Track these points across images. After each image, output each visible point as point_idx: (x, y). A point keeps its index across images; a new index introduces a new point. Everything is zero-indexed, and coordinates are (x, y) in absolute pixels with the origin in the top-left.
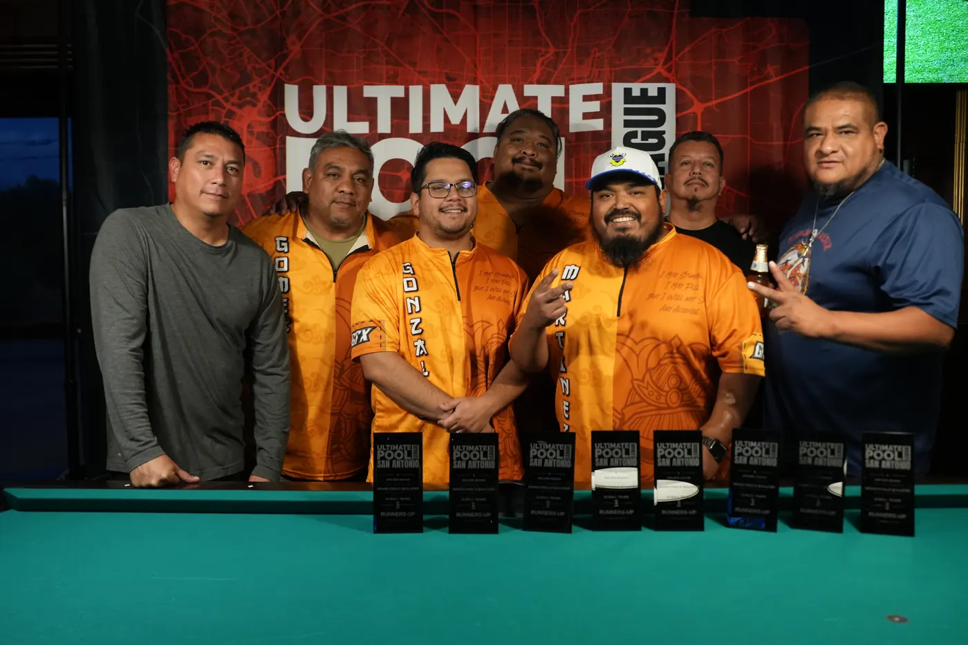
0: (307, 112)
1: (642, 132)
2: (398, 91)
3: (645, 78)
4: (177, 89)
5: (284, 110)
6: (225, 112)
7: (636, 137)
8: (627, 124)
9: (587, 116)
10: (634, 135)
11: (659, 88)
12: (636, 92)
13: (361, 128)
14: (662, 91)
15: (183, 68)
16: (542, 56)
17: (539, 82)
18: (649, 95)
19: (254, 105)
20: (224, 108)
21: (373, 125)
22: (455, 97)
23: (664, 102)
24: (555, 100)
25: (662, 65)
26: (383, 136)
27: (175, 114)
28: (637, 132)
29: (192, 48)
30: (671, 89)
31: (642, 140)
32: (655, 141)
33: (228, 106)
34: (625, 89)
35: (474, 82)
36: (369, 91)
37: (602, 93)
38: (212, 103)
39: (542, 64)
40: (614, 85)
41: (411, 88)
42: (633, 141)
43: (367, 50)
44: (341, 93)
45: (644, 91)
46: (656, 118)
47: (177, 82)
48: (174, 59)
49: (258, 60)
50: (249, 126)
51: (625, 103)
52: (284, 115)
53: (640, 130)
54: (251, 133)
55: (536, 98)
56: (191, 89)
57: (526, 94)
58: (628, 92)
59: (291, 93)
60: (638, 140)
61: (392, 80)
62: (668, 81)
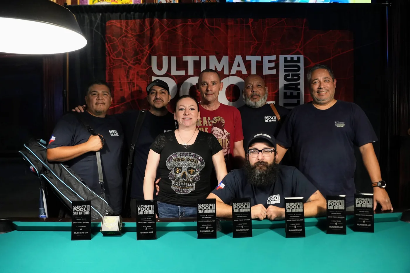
0: (160, 67)
1: (291, 74)
2: (197, 58)
3: (292, 53)
4: (109, 58)
5: (151, 66)
6: (128, 67)
7: (289, 76)
8: (285, 71)
9: (270, 68)
10: (288, 75)
11: (298, 57)
12: (289, 59)
13: (182, 73)
14: (299, 58)
15: (112, 50)
16: (253, 45)
17: (252, 55)
18: (294, 59)
19: (140, 64)
20: (128, 65)
21: (187, 72)
22: (219, 60)
23: (299, 62)
24: (257, 62)
25: (299, 48)
26: (191, 76)
27: (109, 68)
28: (289, 74)
29: (115, 42)
30: (302, 57)
31: (291, 77)
32: (296, 77)
33: (129, 65)
34: (284, 57)
35: (227, 55)
36: (185, 58)
37: (275, 59)
38: (123, 63)
39: (253, 48)
40: (280, 56)
41: (202, 57)
42: (288, 78)
43: (184, 42)
44: (174, 59)
45: (292, 58)
46: (296, 68)
47: (109, 56)
48: (108, 46)
49: (141, 46)
50: (137, 72)
51: (285, 63)
52: (151, 68)
53: (290, 73)
54: (138, 75)
55: (250, 61)
56: (115, 58)
57: (247, 59)
58: (286, 59)
59: (154, 59)
60: (290, 77)
61: (194, 54)
62: (301, 54)
